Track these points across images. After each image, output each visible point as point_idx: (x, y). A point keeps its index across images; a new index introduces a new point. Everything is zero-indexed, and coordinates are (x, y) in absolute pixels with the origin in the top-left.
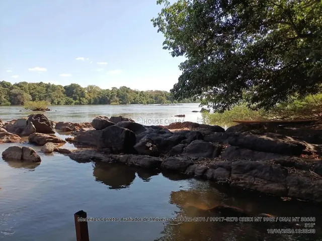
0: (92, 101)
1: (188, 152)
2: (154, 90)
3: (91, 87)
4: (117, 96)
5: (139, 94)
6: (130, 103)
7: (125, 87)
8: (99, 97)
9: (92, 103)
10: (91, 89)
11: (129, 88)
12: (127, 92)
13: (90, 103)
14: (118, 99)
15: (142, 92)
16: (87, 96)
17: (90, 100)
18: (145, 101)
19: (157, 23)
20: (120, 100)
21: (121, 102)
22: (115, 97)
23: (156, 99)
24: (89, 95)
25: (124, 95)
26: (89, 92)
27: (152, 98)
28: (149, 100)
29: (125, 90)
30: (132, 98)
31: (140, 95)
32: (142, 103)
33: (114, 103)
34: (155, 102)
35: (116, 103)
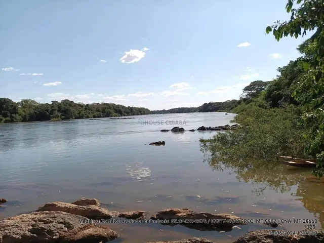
0: (28, 118)
2: (100, 103)
3: (26, 101)
4: (58, 111)
5: (84, 107)
6: (74, 117)
7: (68, 100)
8: (36, 113)
9: (27, 119)
10: (26, 104)
11: (72, 102)
12: (70, 105)
13: (24, 120)
14: (59, 114)
15: (87, 105)
16: (21, 111)
17: (25, 116)
18: (91, 115)
20: (62, 115)
21: (63, 117)
22: (56, 112)
23: (103, 111)
24: (24, 111)
25: (67, 110)
26: (24, 107)
27: (99, 111)
28: (95, 114)
29: (67, 103)
30: (77, 112)
31: (86, 109)
32: (88, 117)
33: (55, 119)
34: (102, 116)
35: (57, 119)
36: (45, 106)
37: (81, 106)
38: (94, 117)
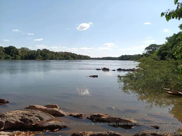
0: (24, 57)
2: (64, 52)
3: (23, 48)
4: (41, 55)
6: (49, 59)
7: (46, 49)
8: (28, 55)
10: (23, 50)
11: (48, 50)
12: (47, 52)
13: (22, 59)
14: (41, 57)
15: (56, 52)
16: (20, 54)
18: (58, 58)
20: (43, 57)
21: (43, 58)
22: (39, 55)
23: (65, 56)
24: (22, 54)
25: (45, 54)
26: (22, 52)
27: (62, 56)
28: (60, 57)
30: (50, 56)
31: (55, 54)
32: (56, 59)
33: (38, 59)
34: (64, 59)
35: (40, 60)
36: (34, 52)
37: (53, 53)
38: (60, 59)
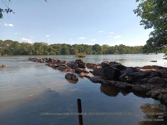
0: (105, 53)
1: (150, 83)
2: (139, 46)
3: (104, 45)
4: (118, 50)
5: (130, 48)
6: (124, 53)
7: (122, 45)
8: (108, 51)
10: (105, 46)
11: (124, 45)
12: (123, 47)
13: (103, 54)
14: (118, 51)
15: (132, 47)
16: (102, 50)
17: (104, 52)
19: (137, 11)
20: (119, 52)
21: (119, 53)
22: (117, 50)
23: (140, 50)
24: (104, 50)
25: (121, 49)
26: (104, 48)
28: (136, 51)
29: (122, 46)
30: (126, 50)
31: (131, 49)
32: (131, 53)
33: (116, 53)
34: (139, 53)
35: (117, 54)
36: (112, 48)
37: (128, 47)
38: (135, 53)
